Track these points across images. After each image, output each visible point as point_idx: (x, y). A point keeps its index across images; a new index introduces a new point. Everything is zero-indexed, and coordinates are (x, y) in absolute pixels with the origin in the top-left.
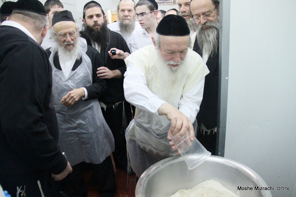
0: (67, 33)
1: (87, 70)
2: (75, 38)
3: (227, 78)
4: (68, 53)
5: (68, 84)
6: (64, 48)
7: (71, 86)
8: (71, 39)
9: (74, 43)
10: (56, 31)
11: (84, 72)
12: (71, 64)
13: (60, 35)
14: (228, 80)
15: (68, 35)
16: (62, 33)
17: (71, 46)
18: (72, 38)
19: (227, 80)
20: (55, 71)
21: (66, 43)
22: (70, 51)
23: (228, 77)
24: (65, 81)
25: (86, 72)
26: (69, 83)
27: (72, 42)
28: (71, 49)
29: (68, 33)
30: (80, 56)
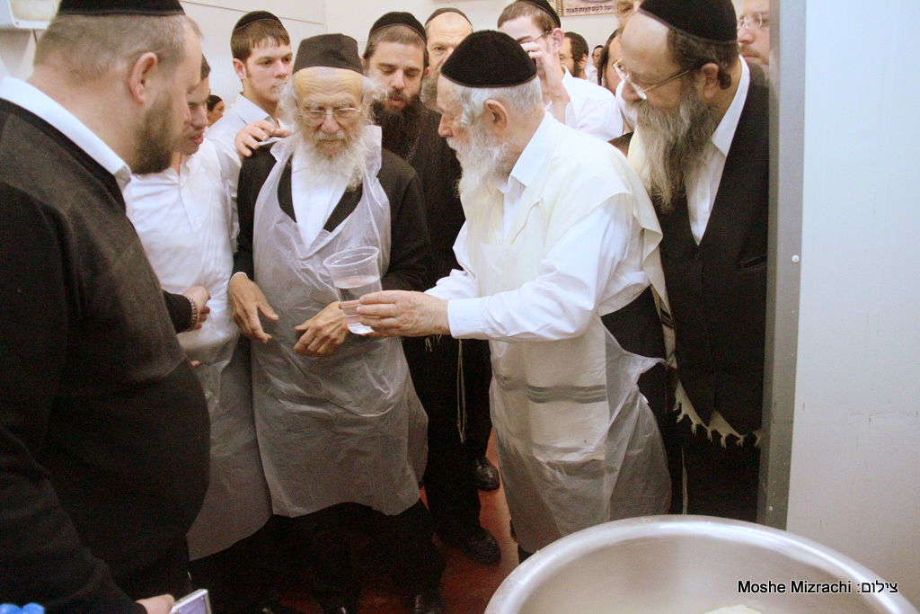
0: (326, 104)
1: (373, 231)
2: (353, 124)
3: (795, 258)
4: (324, 163)
5: (312, 269)
6: (313, 145)
7: (321, 275)
8: (339, 124)
9: (349, 138)
10: (298, 94)
11: (364, 238)
12: (327, 201)
13: (308, 108)
14: (798, 264)
15: (330, 112)
16: (313, 104)
17: (338, 145)
18: (343, 122)
19: (796, 263)
20: (280, 222)
21: (321, 135)
22: (330, 157)
23: (800, 256)
24: (305, 259)
25: (370, 239)
26: (313, 265)
27: (341, 135)
28: (335, 154)
29: (331, 105)
30: (357, 178)
